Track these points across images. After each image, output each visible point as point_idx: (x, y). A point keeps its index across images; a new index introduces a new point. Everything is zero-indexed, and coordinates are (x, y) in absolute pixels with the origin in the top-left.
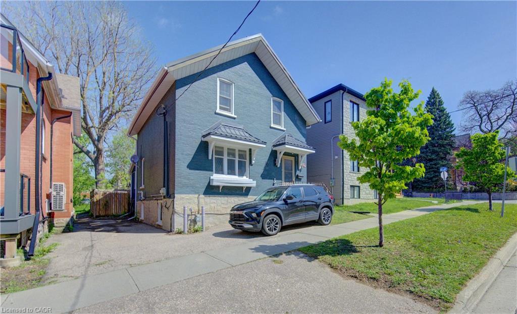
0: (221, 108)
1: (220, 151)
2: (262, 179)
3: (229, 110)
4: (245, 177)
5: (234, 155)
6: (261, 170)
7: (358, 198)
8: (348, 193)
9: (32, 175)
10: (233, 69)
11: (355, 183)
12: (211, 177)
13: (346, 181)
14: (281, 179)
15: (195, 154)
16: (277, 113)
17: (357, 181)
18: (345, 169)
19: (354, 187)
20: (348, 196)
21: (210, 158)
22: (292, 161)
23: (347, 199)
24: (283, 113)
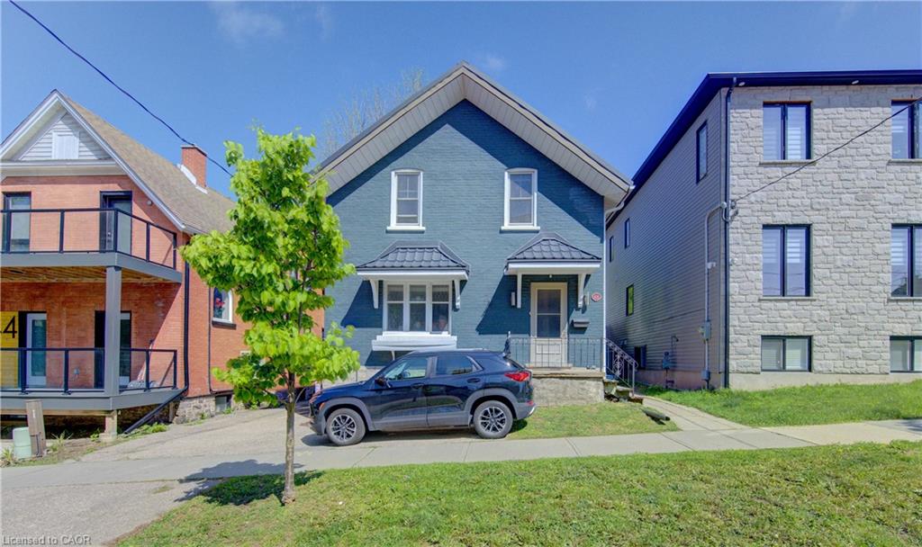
0: (400, 220)
1: (397, 292)
2: (480, 334)
3: (415, 220)
4: (445, 334)
5: (423, 296)
6: (478, 318)
7: (807, 368)
8: (752, 356)
9: (180, 347)
10: (421, 146)
11: (784, 328)
12: (378, 337)
13: (743, 325)
14: (528, 332)
15: (353, 303)
16: (521, 198)
17: (793, 322)
18: (740, 294)
19: (783, 338)
20: (753, 365)
21: (376, 306)
22: (560, 291)
23: (748, 373)
24: (536, 194)
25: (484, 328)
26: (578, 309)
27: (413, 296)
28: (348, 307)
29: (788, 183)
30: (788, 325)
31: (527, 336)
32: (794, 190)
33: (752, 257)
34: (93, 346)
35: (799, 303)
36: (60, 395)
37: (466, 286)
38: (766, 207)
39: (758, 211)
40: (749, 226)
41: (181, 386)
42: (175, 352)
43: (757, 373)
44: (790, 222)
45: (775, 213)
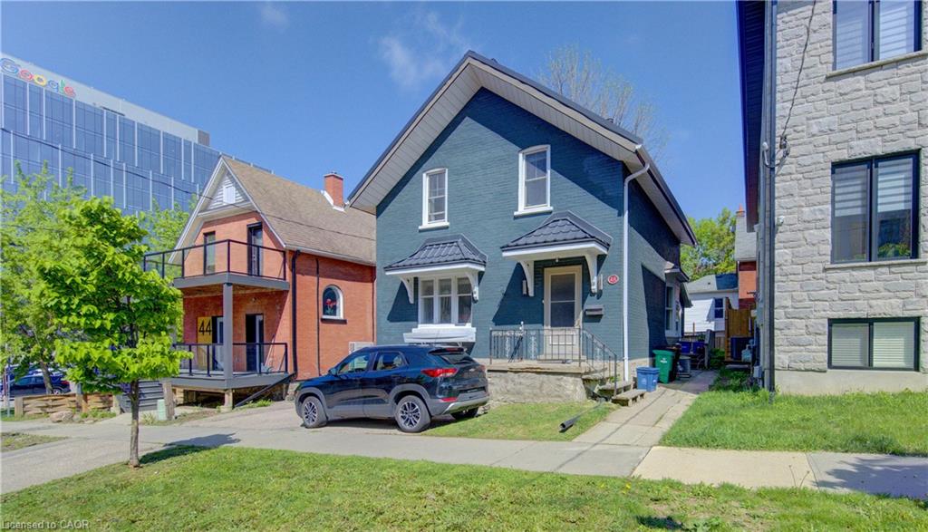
0: (430, 219)
1: (429, 287)
2: (496, 325)
3: (441, 217)
5: (450, 289)
6: (493, 309)
7: (912, 366)
8: (813, 347)
9: (289, 340)
10: (446, 145)
11: (867, 308)
12: (414, 330)
13: (799, 305)
14: (542, 322)
15: (396, 300)
16: (537, 179)
17: (883, 298)
18: (793, 263)
19: (870, 322)
20: (815, 361)
21: (412, 301)
22: (574, 275)
23: (807, 370)
24: (549, 172)
25: (500, 319)
26: (593, 294)
27: (442, 290)
28: (392, 303)
29: (876, 95)
30: (874, 302)
31: (539, 326)
32: (887, 103)
33: (814, 211)
34: (245, 342)
35: (893, 269)
36: (205, 377)
37: (484, 277)
38: (837, 137)
39: (824, 145)
40: (806, 169)
41: (291, 371)
42: (286, 344)
43: (820, 371)
44: (879, 151)
45: (853, 143)
